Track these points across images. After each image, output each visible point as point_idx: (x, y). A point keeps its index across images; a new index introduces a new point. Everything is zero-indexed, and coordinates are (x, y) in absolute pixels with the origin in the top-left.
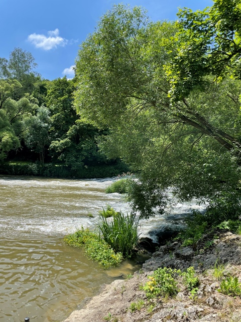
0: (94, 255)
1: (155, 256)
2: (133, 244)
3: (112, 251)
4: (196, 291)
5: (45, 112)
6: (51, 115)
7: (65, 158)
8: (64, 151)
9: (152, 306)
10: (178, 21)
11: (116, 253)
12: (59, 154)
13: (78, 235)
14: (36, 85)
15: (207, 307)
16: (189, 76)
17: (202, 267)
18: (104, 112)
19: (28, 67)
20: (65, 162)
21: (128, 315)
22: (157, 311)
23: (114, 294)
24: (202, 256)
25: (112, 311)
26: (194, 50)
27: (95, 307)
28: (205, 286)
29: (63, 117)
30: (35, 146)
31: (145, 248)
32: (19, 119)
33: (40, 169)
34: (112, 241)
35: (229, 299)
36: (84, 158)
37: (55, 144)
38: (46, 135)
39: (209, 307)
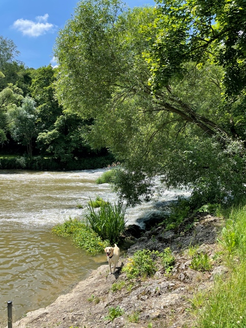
1: (140, 241)
2: (120, 231)
3: (99, 239)
4: (171, 269)
5: (30, 103)
6: (37, 105)
7: (54, 150)
8: (52, 142)
9: (131, 285)
10: (156, 7)
11: (103, 241)
12: (47, 146)
13: (67, 225)
14: (20, 74)
15: (178, 282)
16: (167, 64)
17: (180, 248)
18: (85, 102)
19: (11, 55)
20: (54, 154)
21: (110, 295)
22: (135, 289)
23: (99, 278)
24: (182, 238)
25: (97, 293)
26: (171, 36)
27: (81, 290)
28: (180, 264)
29: (50, 108)
30: (22, 138)
31: (132, 235)
32: (3, 111)
33: (28, 162)
34: (100, 230)
35: (199, 273)
36: (73, 149)
37: (42, 135)
38: (33, 126)
39: (180, 282)
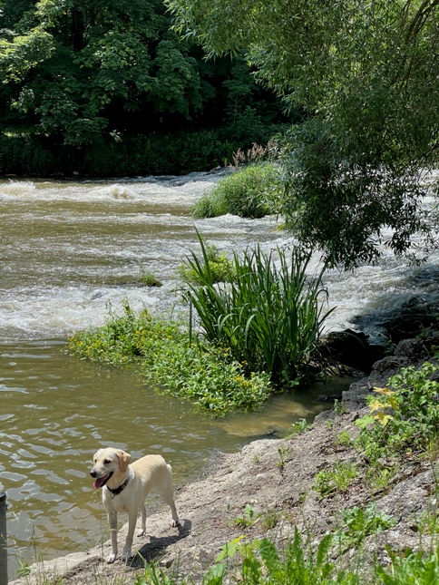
0: (177, 383)
7: (38, 102)
8: (31, 77)
9: (386, 472)
12: (14, 89)
13: (117, 332)
20: (39, 116)
23: (255, 471)
27: (198, 504)
34: (235, 341)
